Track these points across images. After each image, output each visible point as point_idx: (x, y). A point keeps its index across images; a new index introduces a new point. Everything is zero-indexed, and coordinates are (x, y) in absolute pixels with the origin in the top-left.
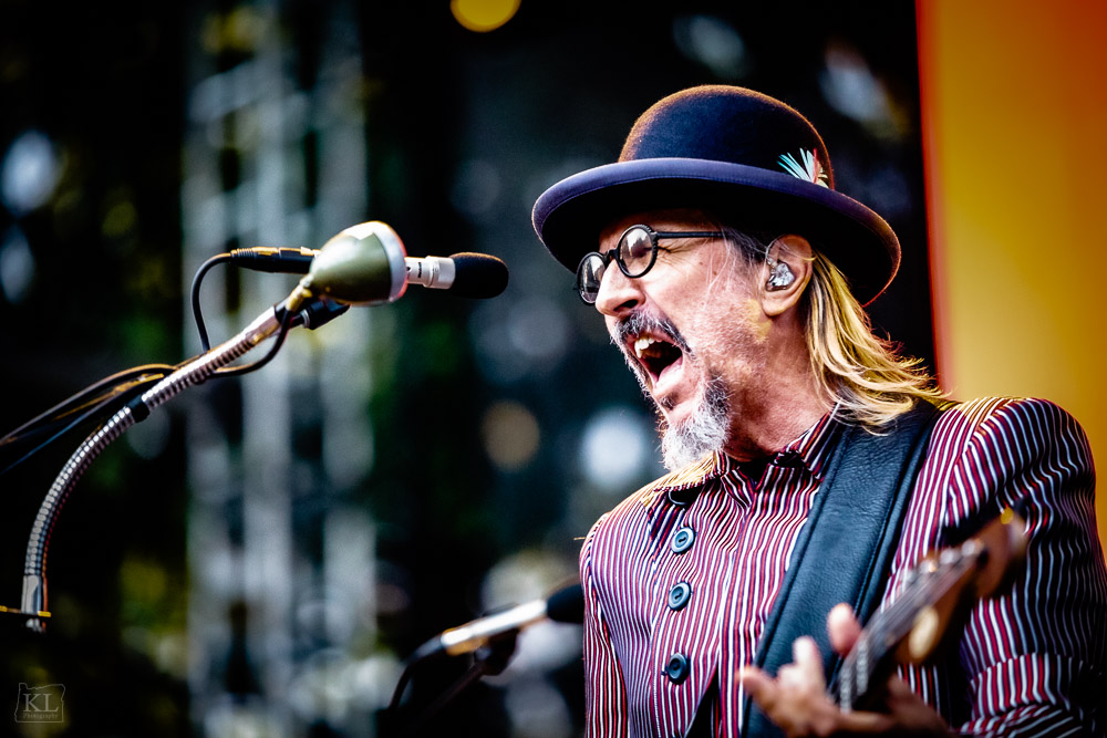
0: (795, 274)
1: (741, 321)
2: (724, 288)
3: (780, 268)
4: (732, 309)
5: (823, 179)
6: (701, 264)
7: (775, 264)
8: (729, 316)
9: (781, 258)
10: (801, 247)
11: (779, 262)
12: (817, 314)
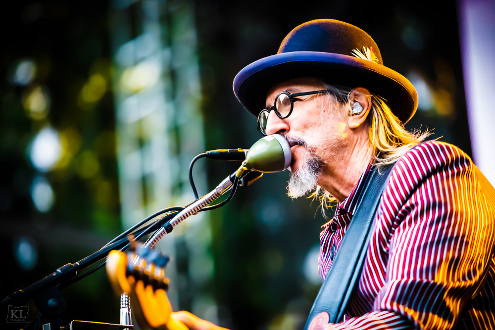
0: (363, 106)
1: (337, 134)
2: (328, 118)
3: (355, 104)
4: (332, 128)
5: (376, 61)
6: (317, 106)
7: (352, 103)
8: (331, 131)
9: (355, 99)
10: (365, 93)
11: (355, 101)
12: (375, 124)
